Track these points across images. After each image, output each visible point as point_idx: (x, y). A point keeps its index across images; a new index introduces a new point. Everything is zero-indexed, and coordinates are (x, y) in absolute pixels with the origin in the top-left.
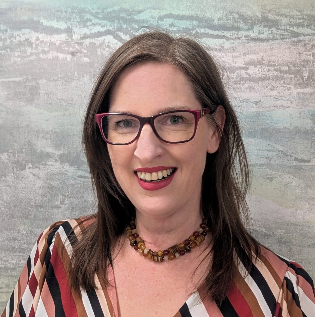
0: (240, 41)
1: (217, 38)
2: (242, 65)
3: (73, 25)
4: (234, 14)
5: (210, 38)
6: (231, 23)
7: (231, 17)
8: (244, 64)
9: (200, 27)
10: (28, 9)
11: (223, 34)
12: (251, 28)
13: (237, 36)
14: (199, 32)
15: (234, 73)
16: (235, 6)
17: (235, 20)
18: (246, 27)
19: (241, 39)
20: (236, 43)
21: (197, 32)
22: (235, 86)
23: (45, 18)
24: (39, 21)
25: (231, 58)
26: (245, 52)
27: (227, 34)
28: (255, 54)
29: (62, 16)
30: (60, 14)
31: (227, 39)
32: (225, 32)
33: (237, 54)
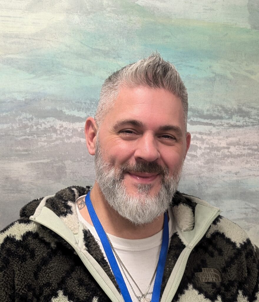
0: (223, 128)
1: (207, 125)
2: (225, 146)
3: (92, 115)
4: (218, 107)
5: (201, 125)
6: (217, 113)
7: (216, 109)
8: (227, 145)
9: (194, 117)
10: (51, 100)
11: (211, 122)
12: (231, 118)
13: (221, 123)
14: (193, 120)
15: (220, 152)
16: (218, 100)
17: (219, 111)
18: (227, 117)
19: (224, 125)
20: (221, 129)
21: (191, 121)
22: (221, 161)
23: (67, 108)
24: (61, 111)
25: (217, 141)
26: (227, 135)
27: (214, 122)
28: (234, 137)
29: (82, 107)
30: (80, 105)
31: (214, 125)
32: (212, 120)
33: (221, 137)
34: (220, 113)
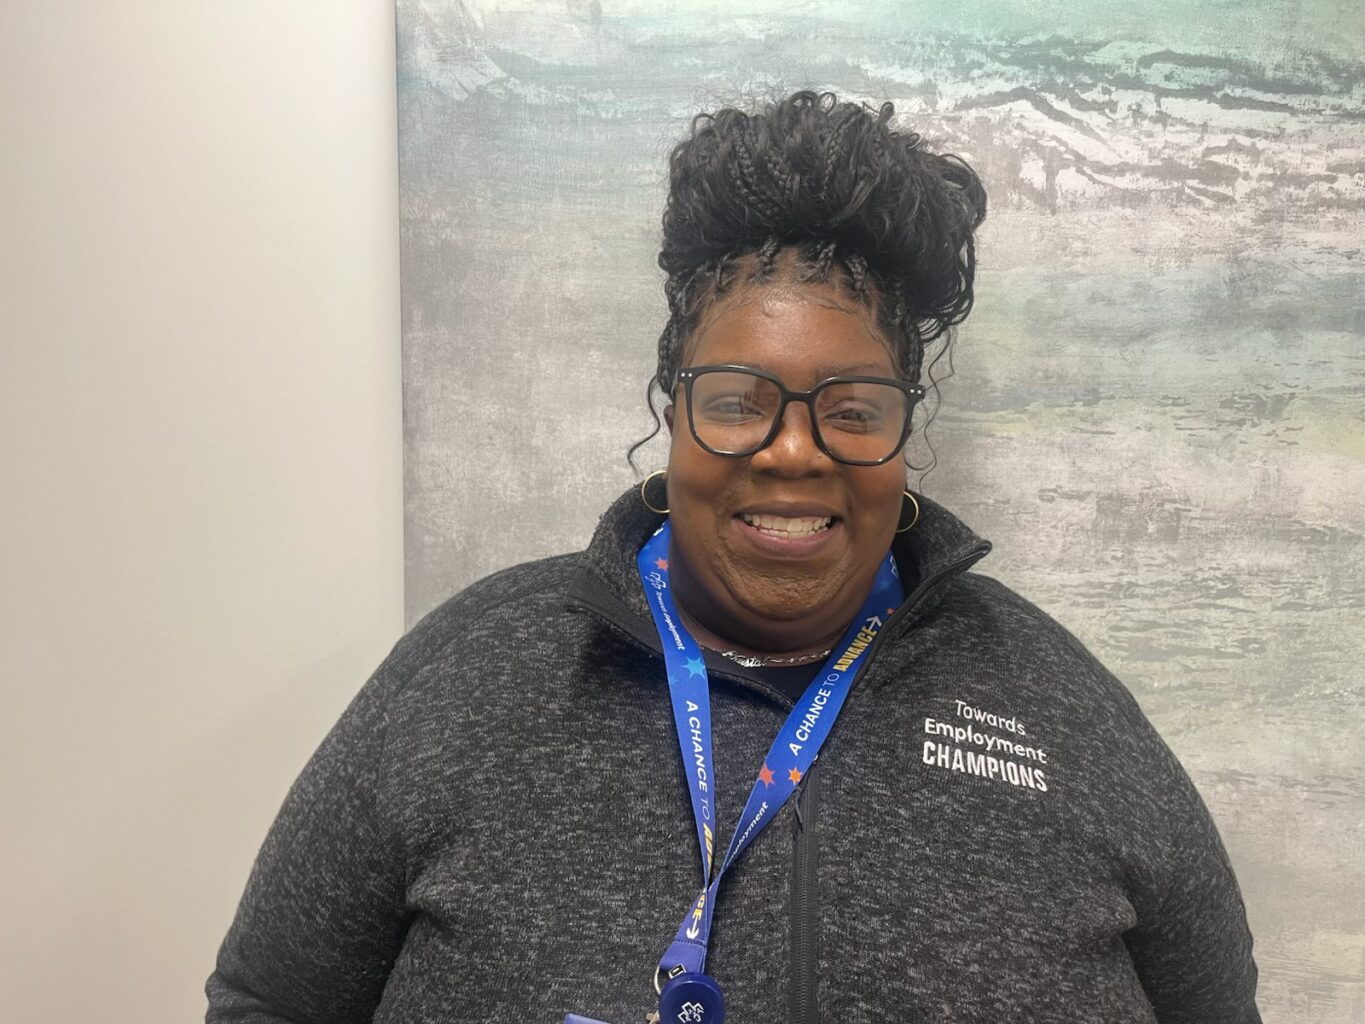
0: (1321, 119)
1: (1271, 110)
2: (1323, 172)
3: (938, 77)
4: (1311, 57)
5: (1255, 108)
6: (1303, 75)
7: (1304, 63)
8: (1328, 170)
9: (1235, 84)
10: (834, 37)
11: (1283, 102)
12: (1346, 90)
13: (1314, 106)
14: (1232, 95)
15: (1304, 189)
16: (1313, 38)
17: (1312, 72)
18: (1335, 88)
19: (1323, 113)
20: (1313, 122)
21: (1226, 95)
22: (1305, 217)
23: (873, 59)
24: (858, 67)
25: (1300, 156)
26: (1332, 141)
27: (1294, 101)
28: (1352, 147)
29: (914, 56)
30: (909, 50)
31: (1293, 111)
32: (1288, 97)
33: (1312, 147)
34: (1315, 75)
